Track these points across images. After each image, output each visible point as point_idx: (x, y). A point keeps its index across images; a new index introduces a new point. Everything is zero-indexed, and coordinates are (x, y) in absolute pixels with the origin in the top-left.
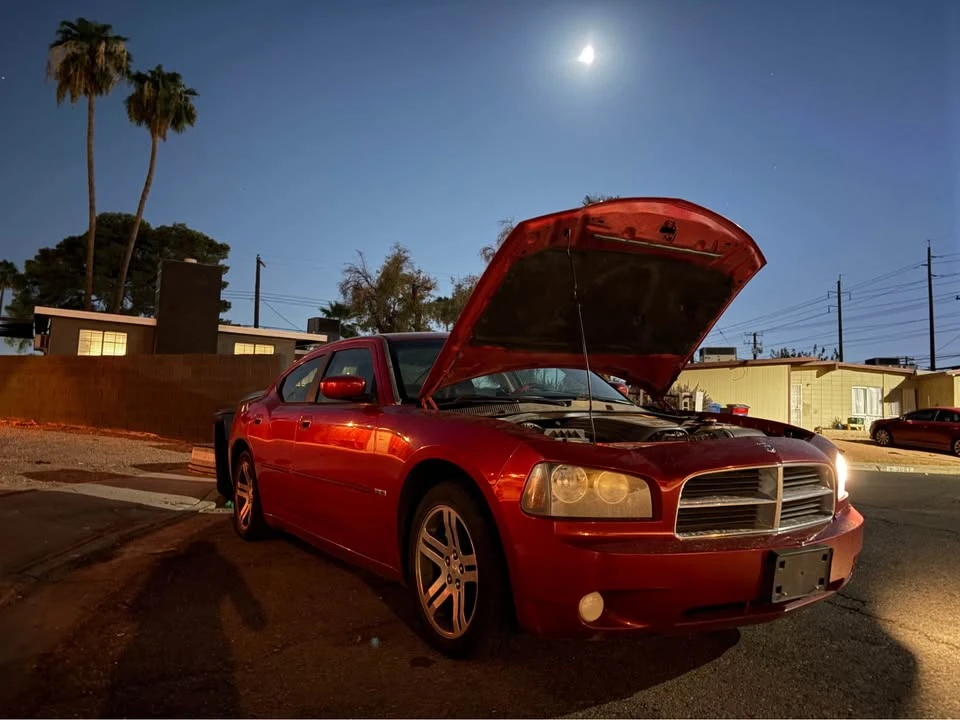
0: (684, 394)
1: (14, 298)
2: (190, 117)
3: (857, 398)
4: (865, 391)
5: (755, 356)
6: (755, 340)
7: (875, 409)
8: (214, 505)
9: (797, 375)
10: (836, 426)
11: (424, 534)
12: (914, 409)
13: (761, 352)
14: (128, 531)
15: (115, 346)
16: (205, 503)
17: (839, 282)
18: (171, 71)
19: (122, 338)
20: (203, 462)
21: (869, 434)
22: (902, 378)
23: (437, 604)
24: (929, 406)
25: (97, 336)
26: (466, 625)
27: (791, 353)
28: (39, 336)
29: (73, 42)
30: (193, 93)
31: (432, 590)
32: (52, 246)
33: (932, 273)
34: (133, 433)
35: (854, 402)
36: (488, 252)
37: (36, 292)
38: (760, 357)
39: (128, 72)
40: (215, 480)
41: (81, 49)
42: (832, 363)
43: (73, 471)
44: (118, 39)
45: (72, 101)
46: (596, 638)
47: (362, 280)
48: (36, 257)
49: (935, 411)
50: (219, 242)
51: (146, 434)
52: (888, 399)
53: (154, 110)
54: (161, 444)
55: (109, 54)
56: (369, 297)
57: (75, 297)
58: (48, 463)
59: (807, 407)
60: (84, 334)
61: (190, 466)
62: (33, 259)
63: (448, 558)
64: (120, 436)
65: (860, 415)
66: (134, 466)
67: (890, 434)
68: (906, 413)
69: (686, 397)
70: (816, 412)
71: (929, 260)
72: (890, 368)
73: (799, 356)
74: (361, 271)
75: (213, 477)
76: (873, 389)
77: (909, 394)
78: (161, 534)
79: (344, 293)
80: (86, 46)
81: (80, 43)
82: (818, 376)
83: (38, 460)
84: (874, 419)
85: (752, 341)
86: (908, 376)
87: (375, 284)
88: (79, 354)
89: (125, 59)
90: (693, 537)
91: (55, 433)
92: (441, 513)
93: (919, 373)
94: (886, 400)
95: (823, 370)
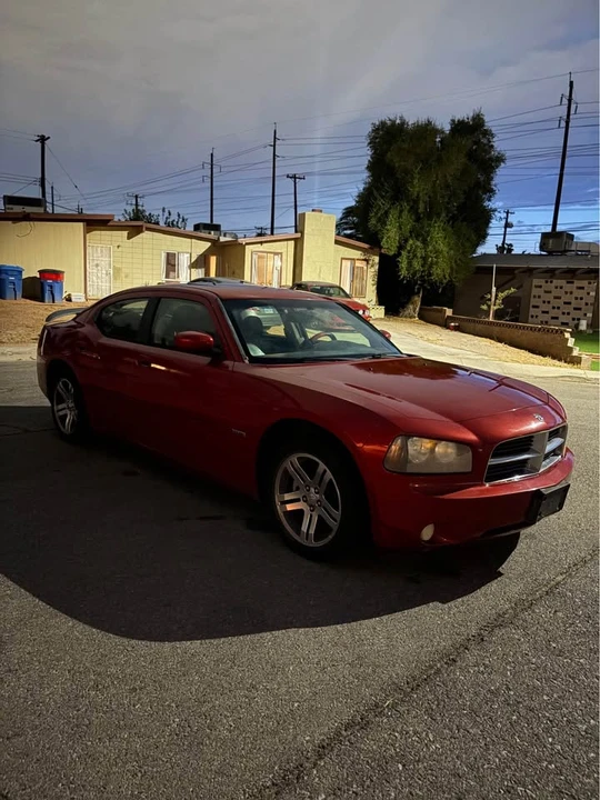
7: (184, 275)
9: (97, 234)
22: (208, 244)
59: (117, 272)
71: (274, 142)
82: (128, 238)
86: (213, 242)
93: (222, 239)
94: (194, 265)
95: (134, 231)
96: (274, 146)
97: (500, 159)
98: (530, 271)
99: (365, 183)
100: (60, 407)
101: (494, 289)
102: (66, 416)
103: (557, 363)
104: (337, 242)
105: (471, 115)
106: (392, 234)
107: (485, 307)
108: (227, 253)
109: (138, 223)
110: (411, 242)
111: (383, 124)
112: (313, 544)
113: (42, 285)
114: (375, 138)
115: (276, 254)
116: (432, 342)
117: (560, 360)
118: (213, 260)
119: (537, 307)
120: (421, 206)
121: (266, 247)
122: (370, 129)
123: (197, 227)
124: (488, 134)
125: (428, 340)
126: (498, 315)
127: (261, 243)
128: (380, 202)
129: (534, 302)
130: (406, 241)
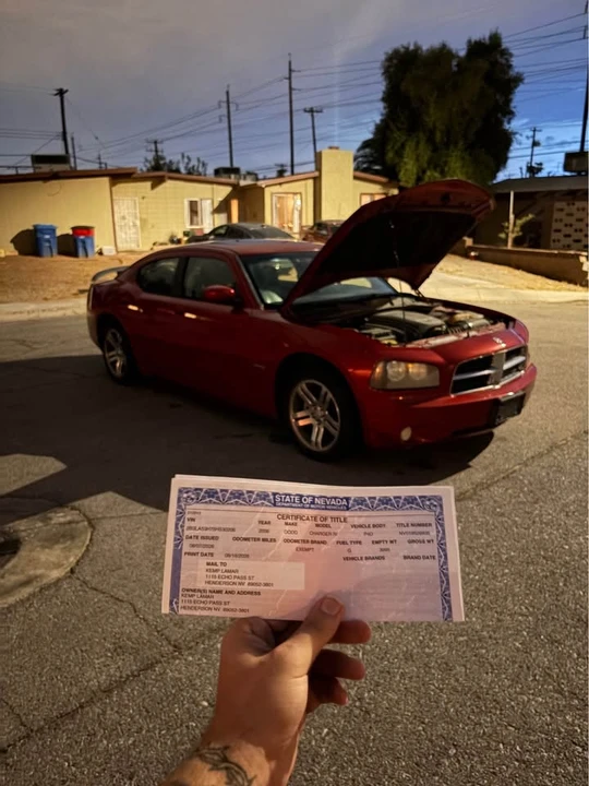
7: (207, 222)
9: (130, 187)
10: (173, 241)
17: (228, 93)
22: (230, 189)
33: (293, 86)
59: (144, 223)
70: (152, 226)
82: (153, 188)
86: (233, 186)
93: (242, 183)
94: (217, 211)
95: (157, 181)
96: (290, 78)
97: (518, 80)
98: (551, 194)
99: (382, 115)
100: (111, 354)
101: (512, 216)
102: (115, 362)
103: (572, 286)
104: (356, 178)
105: (487, 35)
106: (409, 167)
107: (503, 236)
108: (248, 197)
109: (159, 172)
110: (428, 173)
111: (396, 52)
112: (321, 448)
113: (75, 241)
114: (389, 67)
115: (295, 194)
116: (451, 273)
117: (576, 284)
118: (235, 205)
119: (559, 231)
120: (438, 136)
121: (285, 188)
122: (383, 57)
123: (217, 172)
124: (505, 53)
125: (447, 272)
126: (517, 242)
127: (280, 184)
128: (396, 134)
129: (555, 226)
130: (424, 172)
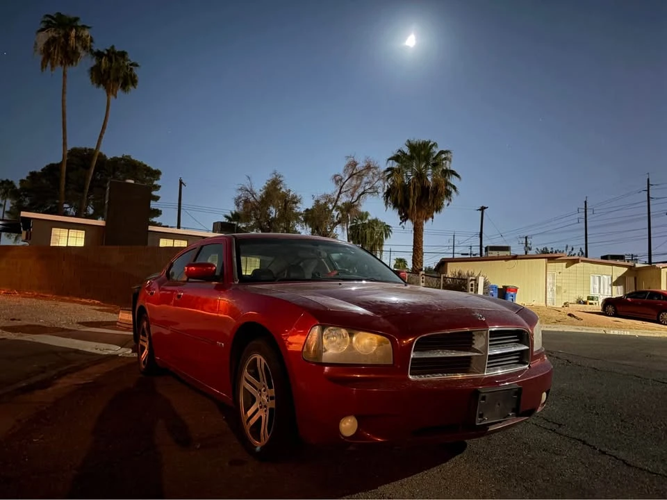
0: (471, 278)
1: (11, 205)
2: (134, 82)
3: (594, 283)
4: (600, 277)
5: (526, 253)
6: (526, 242)
7: (606, 291)
8: (130, 351)
9: (552, 266)
10: (579, 302)
11: (246, 374)
12: (634, 290)
13: (530, 249)
14: (66, 368)
15: (77, 239)
16: (123, 349)
17: (586, 202)
18: (121, 50)
19: (82, 234)
20: (127, 320)
21: (601, 308)
22: (626, 269)
23: (252, 422)
24: (644, 289)
25: (64, 232)
26: (268, 437)
27: (550, 250)
28: (25, 232)
29: (53, 29)
30: (137, 65)
31: (250, 413)
32: (39, 170)
33: (651, 196)
34: (83, 300)
35: (591, 285)
36: (337, 178)
37: (27, 202)
38: (530, 253)
39: (91, 50)
40: (132, 333)
41: (59, 34)
42: (578, 258)
43: (35, 326)
44: (84, 27)
45: (52, 70)
46: (351, 448)
47: (250, 196)
48: (28, 178)
49: (646, 292)
50: (154, 169)
51: (92, 301)
52: (616, 283)
53: (109, 77)
54: (102, 308)
55: (78, 37)
56: (255, 208)
57: (54, 205)
58: (19, 320)
59: (559, 289)
60: (55, 231)
61: (118, 323)
62: (24, 178)
63: (260, 391)
64: (75, 302)
65: (596, 294)
66: (79, 323)
67: (615, 308)
68: (628, 293)
69: (472, 280)
70: (565, 292)
71: (648, 187)
72: (618, 262)
73: (556, 252)
74: (249, 190)
75: (131, 331)
76: (605, 276)
77: (631, 280)
78: (89, 370)
79: (238, 206)
80: (62, 32)
81: (58, 29)
82: (567, 267)
83: (12, 318)
84: (606, 297)
85: (524, 242)
86: (630, 267)
87: (259, 199)
88: (51, 245)
89: (89, 41)
90: (423, 378)
91: (29, 299)
92: (256, 359)
93: (638, 265)
94: (614, 284)
95: (569, 263)
96: (648, 191)
123: (605, 257)
